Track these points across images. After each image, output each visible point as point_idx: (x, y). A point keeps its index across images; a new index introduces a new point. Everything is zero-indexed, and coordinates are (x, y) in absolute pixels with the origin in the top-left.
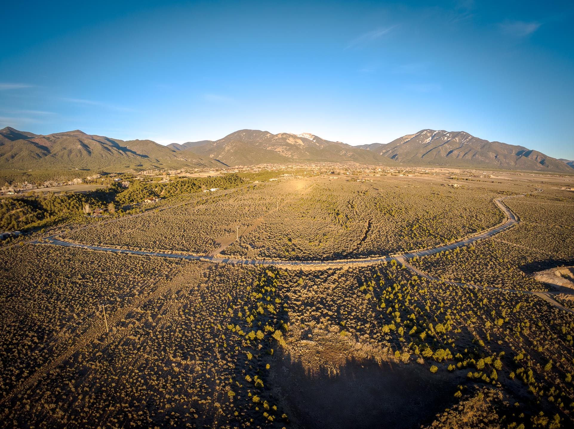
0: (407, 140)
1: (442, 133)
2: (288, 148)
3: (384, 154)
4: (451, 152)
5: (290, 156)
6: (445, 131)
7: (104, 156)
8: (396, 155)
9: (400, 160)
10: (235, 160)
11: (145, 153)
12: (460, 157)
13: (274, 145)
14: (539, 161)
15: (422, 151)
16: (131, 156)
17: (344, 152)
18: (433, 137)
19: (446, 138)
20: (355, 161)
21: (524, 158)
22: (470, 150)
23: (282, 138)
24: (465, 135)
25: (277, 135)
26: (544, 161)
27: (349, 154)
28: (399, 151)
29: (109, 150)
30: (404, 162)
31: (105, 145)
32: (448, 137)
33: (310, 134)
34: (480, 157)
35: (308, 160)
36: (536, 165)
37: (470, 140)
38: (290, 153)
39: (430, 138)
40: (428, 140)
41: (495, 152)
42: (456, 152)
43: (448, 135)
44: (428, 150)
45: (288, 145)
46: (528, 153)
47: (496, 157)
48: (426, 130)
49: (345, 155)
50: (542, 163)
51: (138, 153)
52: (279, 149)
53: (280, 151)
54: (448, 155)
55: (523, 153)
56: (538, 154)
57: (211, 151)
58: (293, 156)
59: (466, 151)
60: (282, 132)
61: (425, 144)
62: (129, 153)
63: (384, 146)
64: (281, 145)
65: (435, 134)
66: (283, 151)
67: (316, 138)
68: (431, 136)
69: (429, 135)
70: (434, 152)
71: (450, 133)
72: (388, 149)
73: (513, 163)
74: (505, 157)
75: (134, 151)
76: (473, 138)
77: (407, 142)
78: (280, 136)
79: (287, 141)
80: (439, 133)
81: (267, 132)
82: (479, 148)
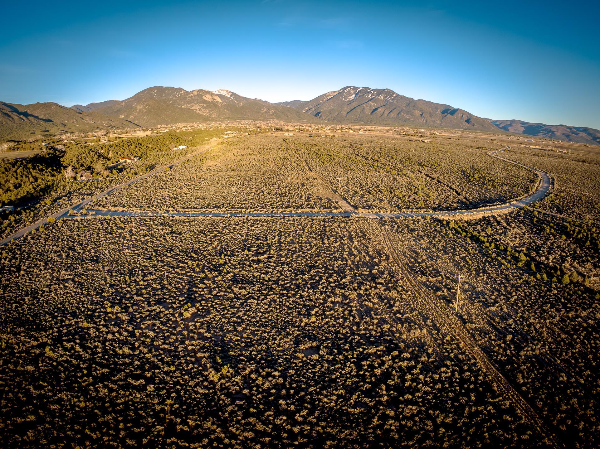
0: (330, 97)
1: (366, 91)
2: (205, 105)
3: (307, 111)
4: (376, 109)
5: (208, 114)
6: (370, 89)
7: (4, 123)
8: (319, 113)
9: (324, 118)
10: (149, 121)
11: (48, 117)
12: (385, 115)
13: (189, 103)
14: (465, 119)
15: (347, 109)
16: (33, 121)
17: (265, 110)
18: (356, 94)
19: (370, 95)
20: (278, 119)
21: (449, 116)
22: (395, 108)
23: (198, 95)
24: (390, 93)
25: (192, 92)
26: (470, 119)
27: (271, 112)
28: (323, 109)
29: (9, 116)
30: (328, 120)
31: (4, 111)
32: (372, 95)
33: (227, 91)
34: (405, 115)
35: (228, 118)
36: (462, 124)
37: (395, 97)
38: (208, 111)
39: (354, 96)
40: (352, 97)
41: (421, 110)
42: (380, 110)
43: (372, 92)
44: (352, 108)
45: (205, 102)
46: (454, 111)
47: (422, 115)
48: (350, 87)
49: (267, 112)
50: (468, 121)
51: (40, 117)
52: (195, 107)
53: (196, 110)
54: (372, 113)
55: (448, 111)
56: (464, 112)
57: (119, 111)
58: (211, 114)
59: (391, 108)
60: (198, 88)
61: (349, 101)
62: (31, 118)
63: (306, 103)
64: (197, 103)
65: (359, 92)
66: (200, 109)
67: (233, 94)
68: (354, 93)
69: (352, 92)
70: (359, 110)
71: (374, 90)
72: (311, 107)
73: (438, 122)
74: (431, 115)
75: (36, 115)
76: (398, 95)
77: (330, 99)
78: (196, 93)
79: (204, 98)
80: (363, 90)
81: (181, 89)
82: (404, 106)
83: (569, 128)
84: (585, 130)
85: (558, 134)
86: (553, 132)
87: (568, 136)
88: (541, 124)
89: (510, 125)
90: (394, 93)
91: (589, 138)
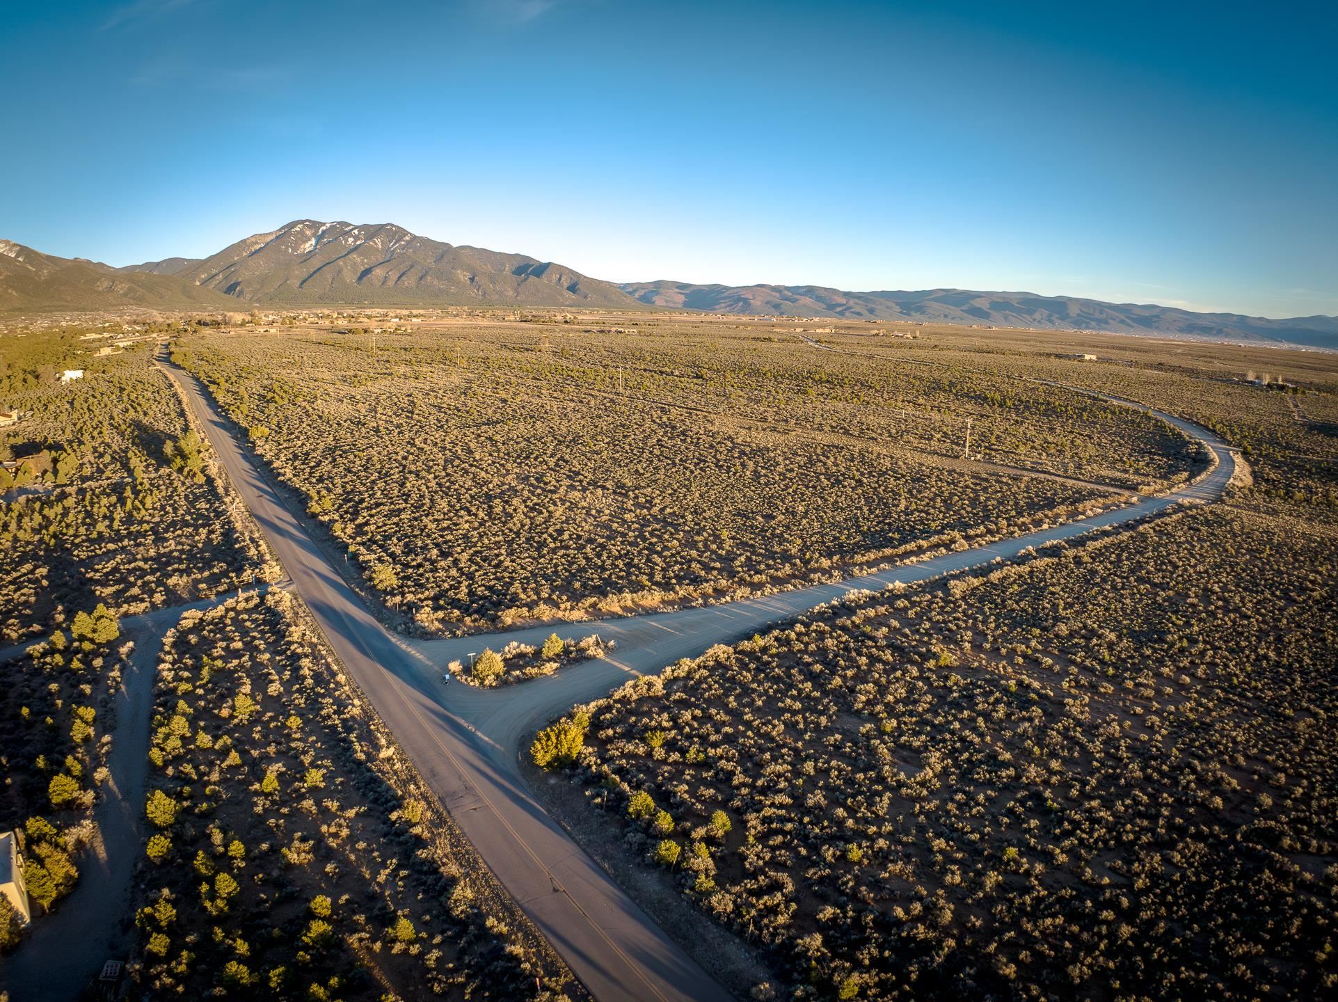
0: (257, 247)
1: (341, 230)
3: (204, 283)
4: (367, 272)
6: (348, 225)
8: (237, 284)
9: (248, 296)
12: (391, 283)
14: (566, 285)
15: (300, 272)
17: (106, 284)
18: (319, 239)
19: (351, 240)
20: (139, 305)
21: (532, 279)
22: (412, 266)
24: (396, 232)
26: (576, 285)
27: (121, 288)
28: (243, 275)
30: (258, 300)
32: (356, 238)
33: (7, 242)
34: (436, 282)
35: (20, 309)
36: (562, 295)
37: (408, 242)
39: (313, 241)
40: (309, 246)
41: (469, 268)
42: (378, 272)
43: (356, 232)
44: (312, 270)
46: (541, 269)
47: (472, 279)
48: (302, 222)
49: (110, 290)
50: (573, 288)
54: (360, 279)
55: (528, 269)
56: (562, 270)
59: (403, 268)
61: (302, 255)
65: (324, 232)
67: (23, 250)
68: (314, 235)
69: (308, 233)
70: (328, 274)
71: (360, 228)
72: (214, 271)
73: (511, 293)
74: (492, 279)
76: (415, 238)
77: (256, 252)
80: (333, 227)
82: (430, 262)
83: (777, 289)
84: (810, 291)
85: (757, 303)
86: (746, 301)
87: (776, 306)
88: (719, 286)
89: (657, 293)
90: (405, 233)
91: (820, 306)
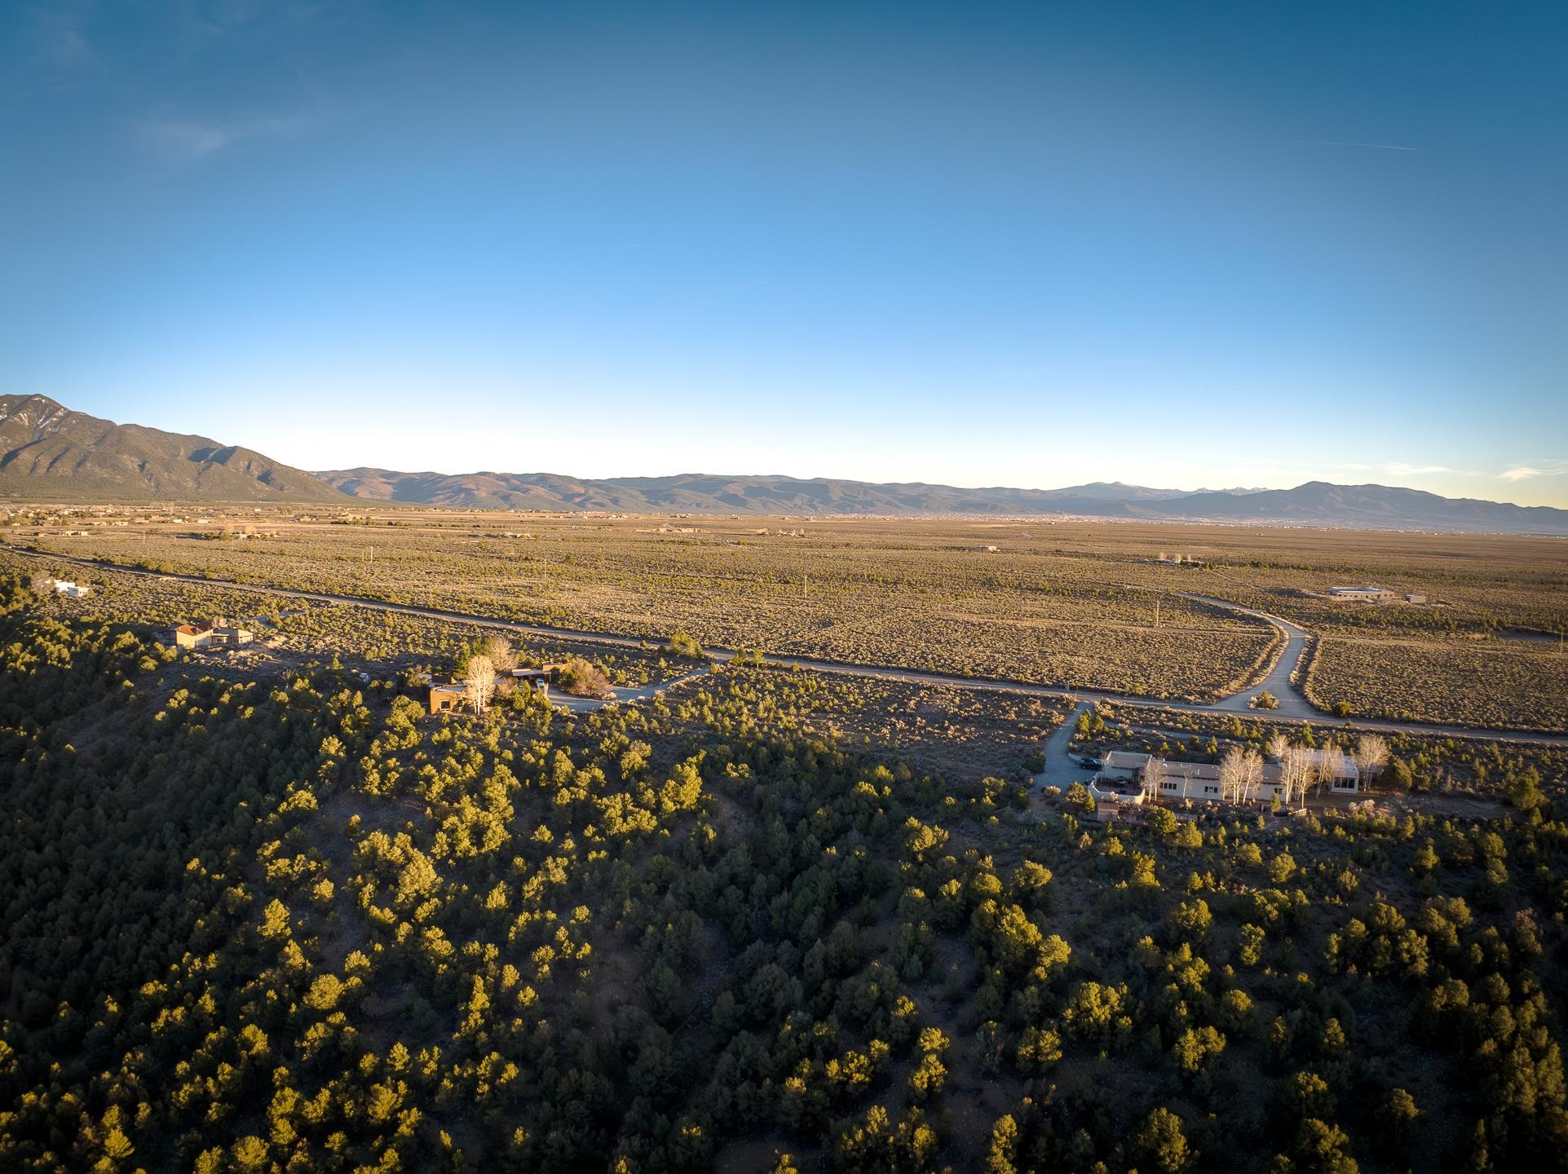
4: (11, 456)
12: (41, 471)
14: (256, 474)
21: (216, 466)
22: (67, 450)
24: (46, 406)
26: (269, 473)
34: (97, 470)
36: (253, 487)
37: (61, 419)
41: (137, 452)
42: (26, 457)
46: (226, 454)
47: (142, 467)
54: (6, 465)
55: (207, 454)
56: (252, 457)
59: (56, 451)
73: (190, 484)
74: (167, 467)
76: (69, 413)
82: (89, 443)
83: (504, 478)
84: (542, 479)
85: (483, 494)
86: (468, 491)
87: (506, 498)
88: (432, 474)
89: (359, 483)
90: (58, 407)
91: (556, 497)
